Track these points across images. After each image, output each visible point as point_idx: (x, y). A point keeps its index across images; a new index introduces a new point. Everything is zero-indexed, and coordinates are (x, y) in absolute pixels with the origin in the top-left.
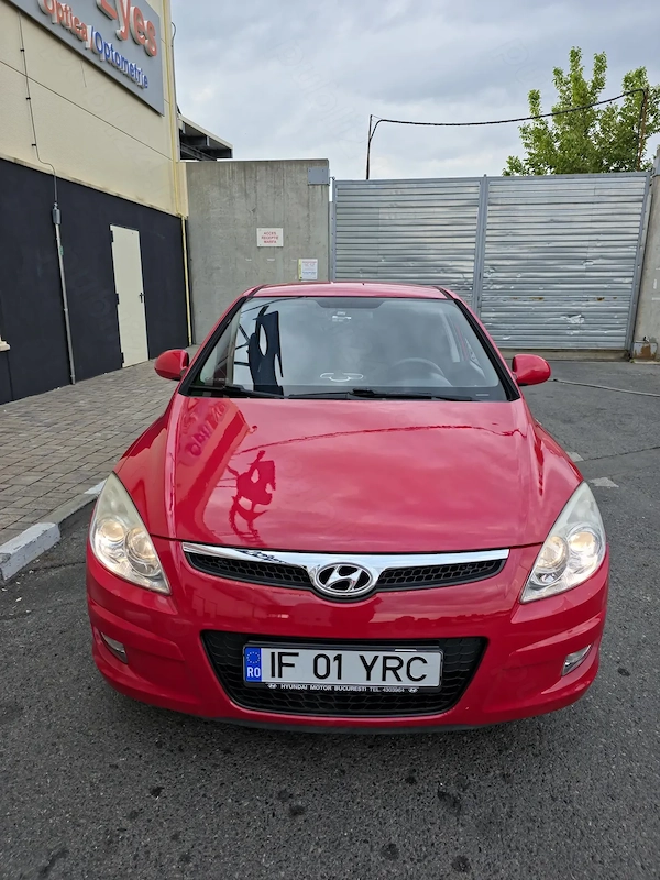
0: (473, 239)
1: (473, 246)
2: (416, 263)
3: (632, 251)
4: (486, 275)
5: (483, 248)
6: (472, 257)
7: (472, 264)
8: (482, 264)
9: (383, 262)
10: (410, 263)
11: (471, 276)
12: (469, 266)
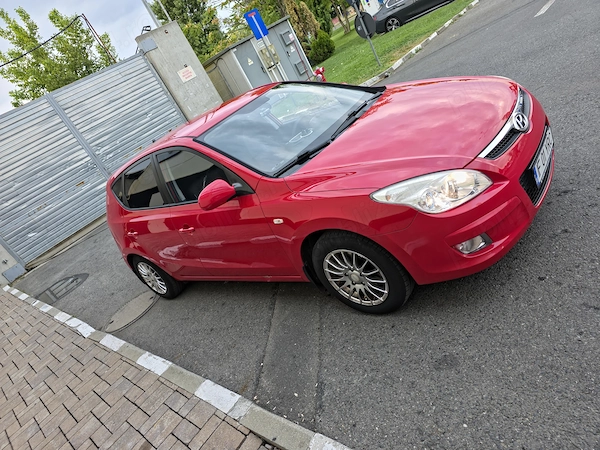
0: (71, 136)
1: (75, 140)
2: (43, 172)
3: (164, 98)
4: (97, 153)
5: (83, 138)
6: (80, 147)
7: (83, 151)
8: (90, 148)
9: (17, 185)
10: (39, 174)
11: (88, 158)
12: (83, 153)
